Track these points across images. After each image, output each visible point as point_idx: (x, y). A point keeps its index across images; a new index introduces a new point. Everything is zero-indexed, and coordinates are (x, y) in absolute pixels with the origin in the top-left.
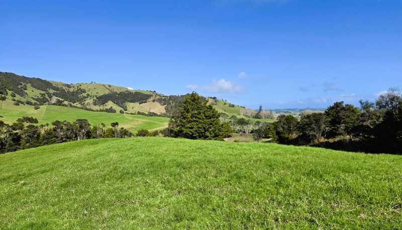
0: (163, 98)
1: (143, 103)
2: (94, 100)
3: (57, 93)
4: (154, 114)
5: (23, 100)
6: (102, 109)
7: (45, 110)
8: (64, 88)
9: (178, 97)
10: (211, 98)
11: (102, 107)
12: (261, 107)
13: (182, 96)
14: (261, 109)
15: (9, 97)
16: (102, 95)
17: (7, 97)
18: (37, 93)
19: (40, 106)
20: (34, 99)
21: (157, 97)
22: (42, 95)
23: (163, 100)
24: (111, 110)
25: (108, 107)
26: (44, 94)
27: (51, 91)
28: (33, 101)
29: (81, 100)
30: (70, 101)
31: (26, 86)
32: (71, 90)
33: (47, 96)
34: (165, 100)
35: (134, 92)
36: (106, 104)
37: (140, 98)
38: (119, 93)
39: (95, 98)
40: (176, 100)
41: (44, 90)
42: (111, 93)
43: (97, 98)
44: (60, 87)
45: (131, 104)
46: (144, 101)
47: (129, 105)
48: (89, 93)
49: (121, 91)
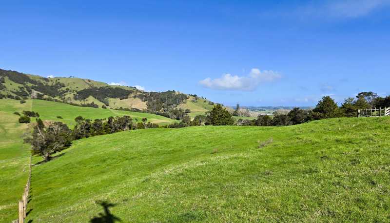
0: (145, 94)
1: (123, 98)
2: (74, 95)
3: (35, 87)
5: (3, 93)
6: (83, 104)
8: (42, 82)
9: (159, 94)
10: (191, 95)
11: (83, 102)
12: (238, 105)
13: (163, 93)
14: (238, 107)
16: (82, 89)
18: (16, 86)
19: (26, 100)
20: (13, 92)
21: (139, 93)
22: (21, 88)
23: (144, 96)
24: (93, 105)
25: (89, 102)
26: (23, 87)
27: (30, 85)
28: (15, 95)
29: (61, 94)
30: (50, 95)
31: (4, 79)
32: (50, 84)
33: (25, 90)
34: (146, 96)
35: (114, 88)
36: (88, 99)
37: (121, 93)
38: (99, 88)
39: (75, 93)
40: (157, 97)
41: (22, 84)
42: (90, 88)
43: (77, 93)
44: (37, 80)
45: (111, 99)
46: (125, 97)
47: (111, 101)
48: (69, 87)
49: (101, 86)
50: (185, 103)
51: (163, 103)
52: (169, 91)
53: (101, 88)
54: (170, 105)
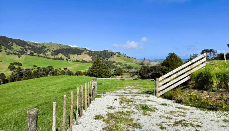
0: (91, 52)
1: (79, 54)
2: (51, 53)
3: (30, 48)
4: (85, 62)
5: (11, 52)
6: (56, 58)
7: (24, 58)
8: (34, 45)
9: (99, 52)
10: (117, 53)
11: (56, 57)
12: (144, 58)
13: (101, 51)
14: (144, 59)
15: (3, 50)
16: (56, 49)
17: (2, 50)
18: (19, 48)
19: (22, 56)
20: (17, 51)
21: (88, 52)
22: (22, 49)
23: (90, 53)
24: (61, 59)
25: (59, 57)
27: (27, 47)
28: (17, 53)
29: (44, 53)
30: (38, 53)
31: (12, 44)
32: (38, 46)
33: (24, 50)
34: (91, 53)
35: (74, 48)
36: (58, 55)
37: (78, 52)
38: (65, 49)
39: (52, 52)
40: (98, 54)
41: (23, 47)
42: (61, 49)
43: (53, 52)
44: (32, 44)
45: (72, 55)
46: (80, 54)
47: (71, 56)
48: (49, 48)
49: (67, 48)
50: (113, 57)
51: (101, 57)
52: (104, 50)
53: (66, 49)
54: (104, 58)
